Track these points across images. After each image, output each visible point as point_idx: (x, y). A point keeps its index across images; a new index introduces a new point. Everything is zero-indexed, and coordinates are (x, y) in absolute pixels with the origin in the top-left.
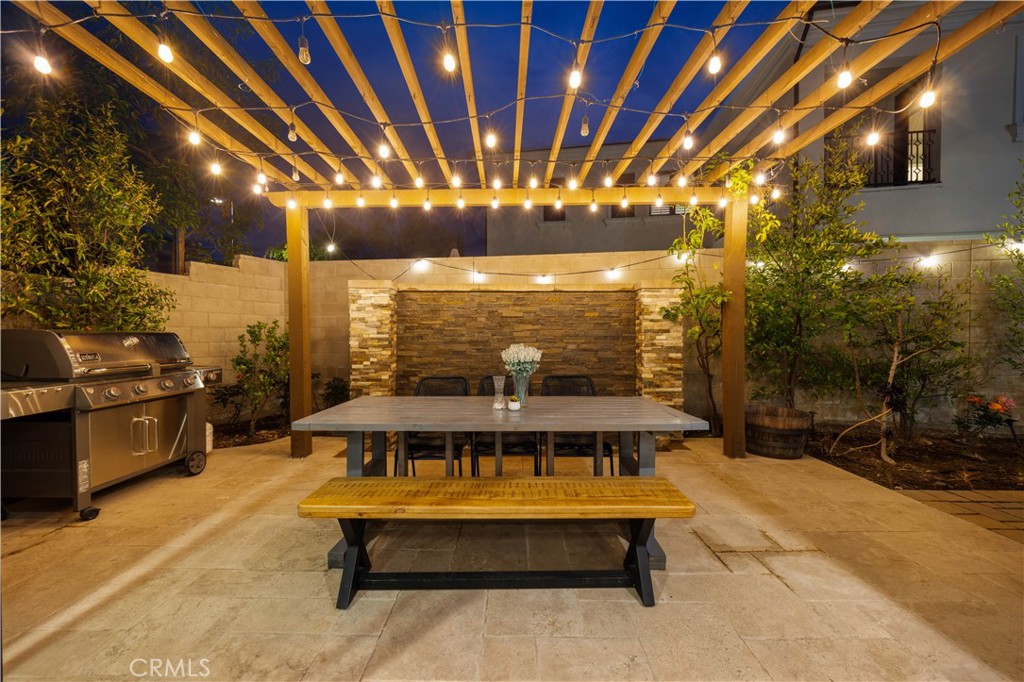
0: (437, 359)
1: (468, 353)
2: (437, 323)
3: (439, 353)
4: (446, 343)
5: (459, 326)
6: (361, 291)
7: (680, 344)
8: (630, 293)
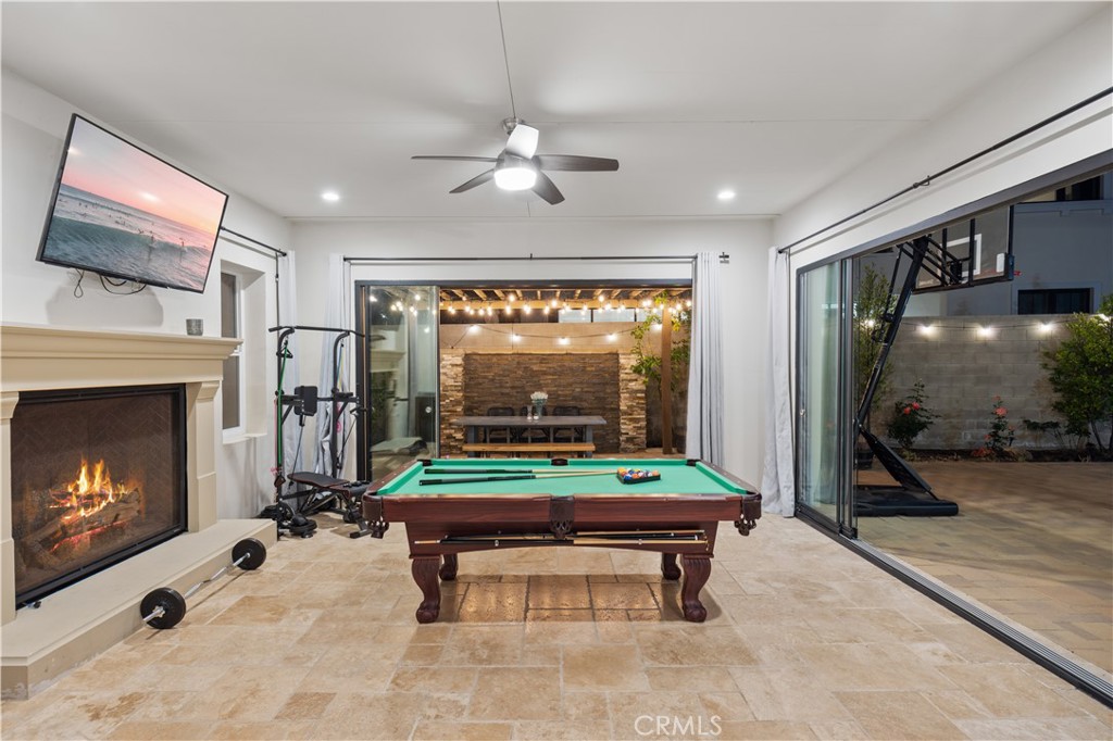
1: (511, 394)
2: (491, 375)
4: (496, 388)
5: (505, 377)
6: (444, 356)
7: (644, 388)
8: (615, 356)
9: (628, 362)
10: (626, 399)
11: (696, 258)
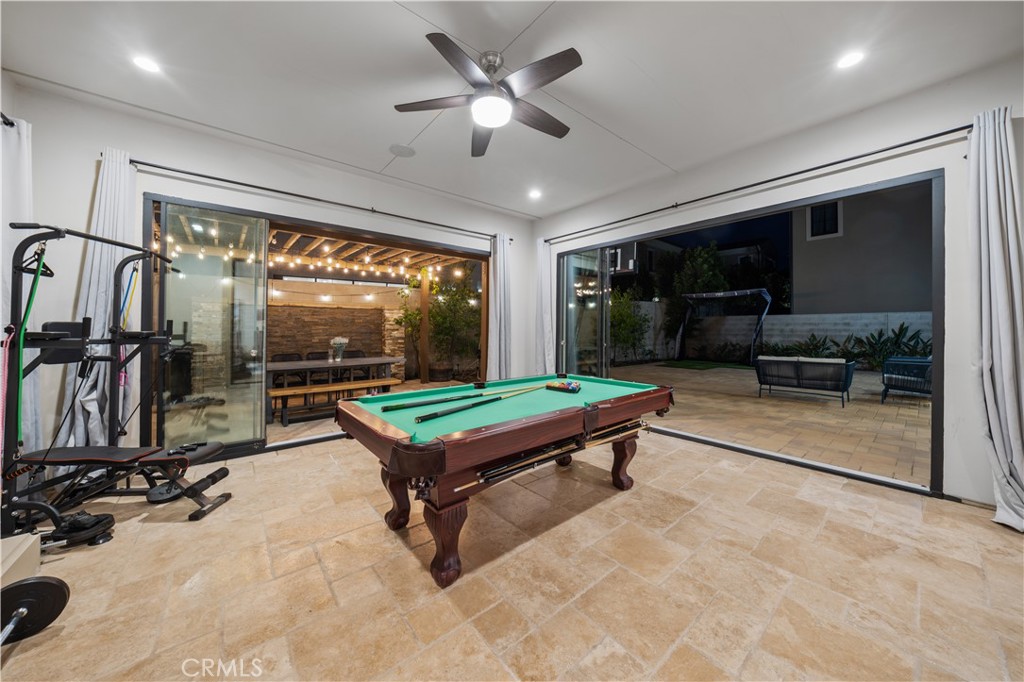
6: (202, 304)
7: (403, 335)
8: (380, 311)
9: (393, 315)
10: (389, 344)
11: (495, 237)
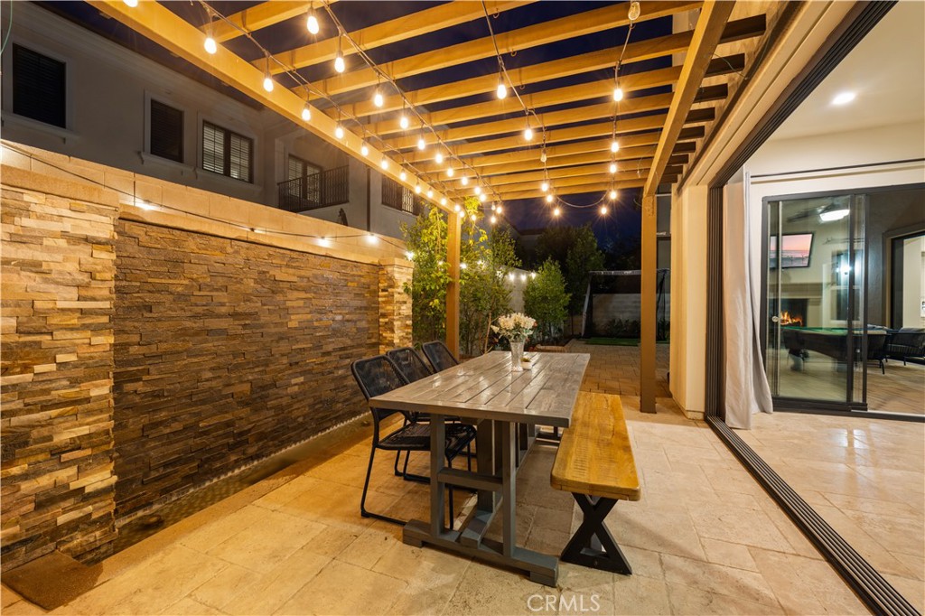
0: (180, 345)
1: (231, 332)
2: (179, 285)
3: (183, 333)
4: (196, 316)
5: (217, 290)
8: (377, 268)
9: (401, 277)
10: (398, 328)
